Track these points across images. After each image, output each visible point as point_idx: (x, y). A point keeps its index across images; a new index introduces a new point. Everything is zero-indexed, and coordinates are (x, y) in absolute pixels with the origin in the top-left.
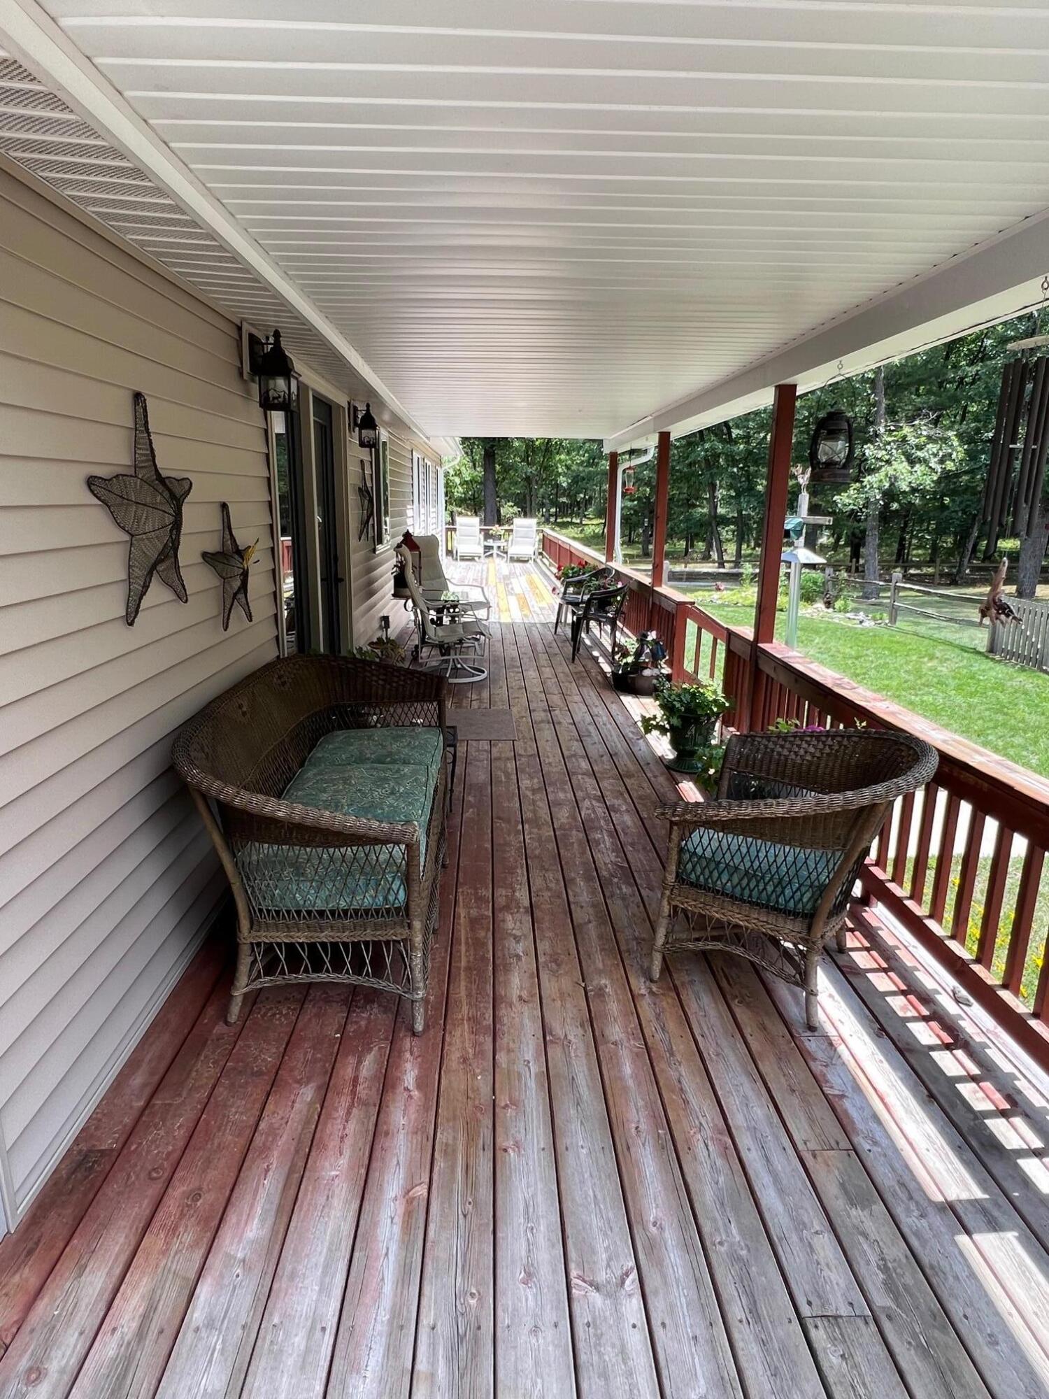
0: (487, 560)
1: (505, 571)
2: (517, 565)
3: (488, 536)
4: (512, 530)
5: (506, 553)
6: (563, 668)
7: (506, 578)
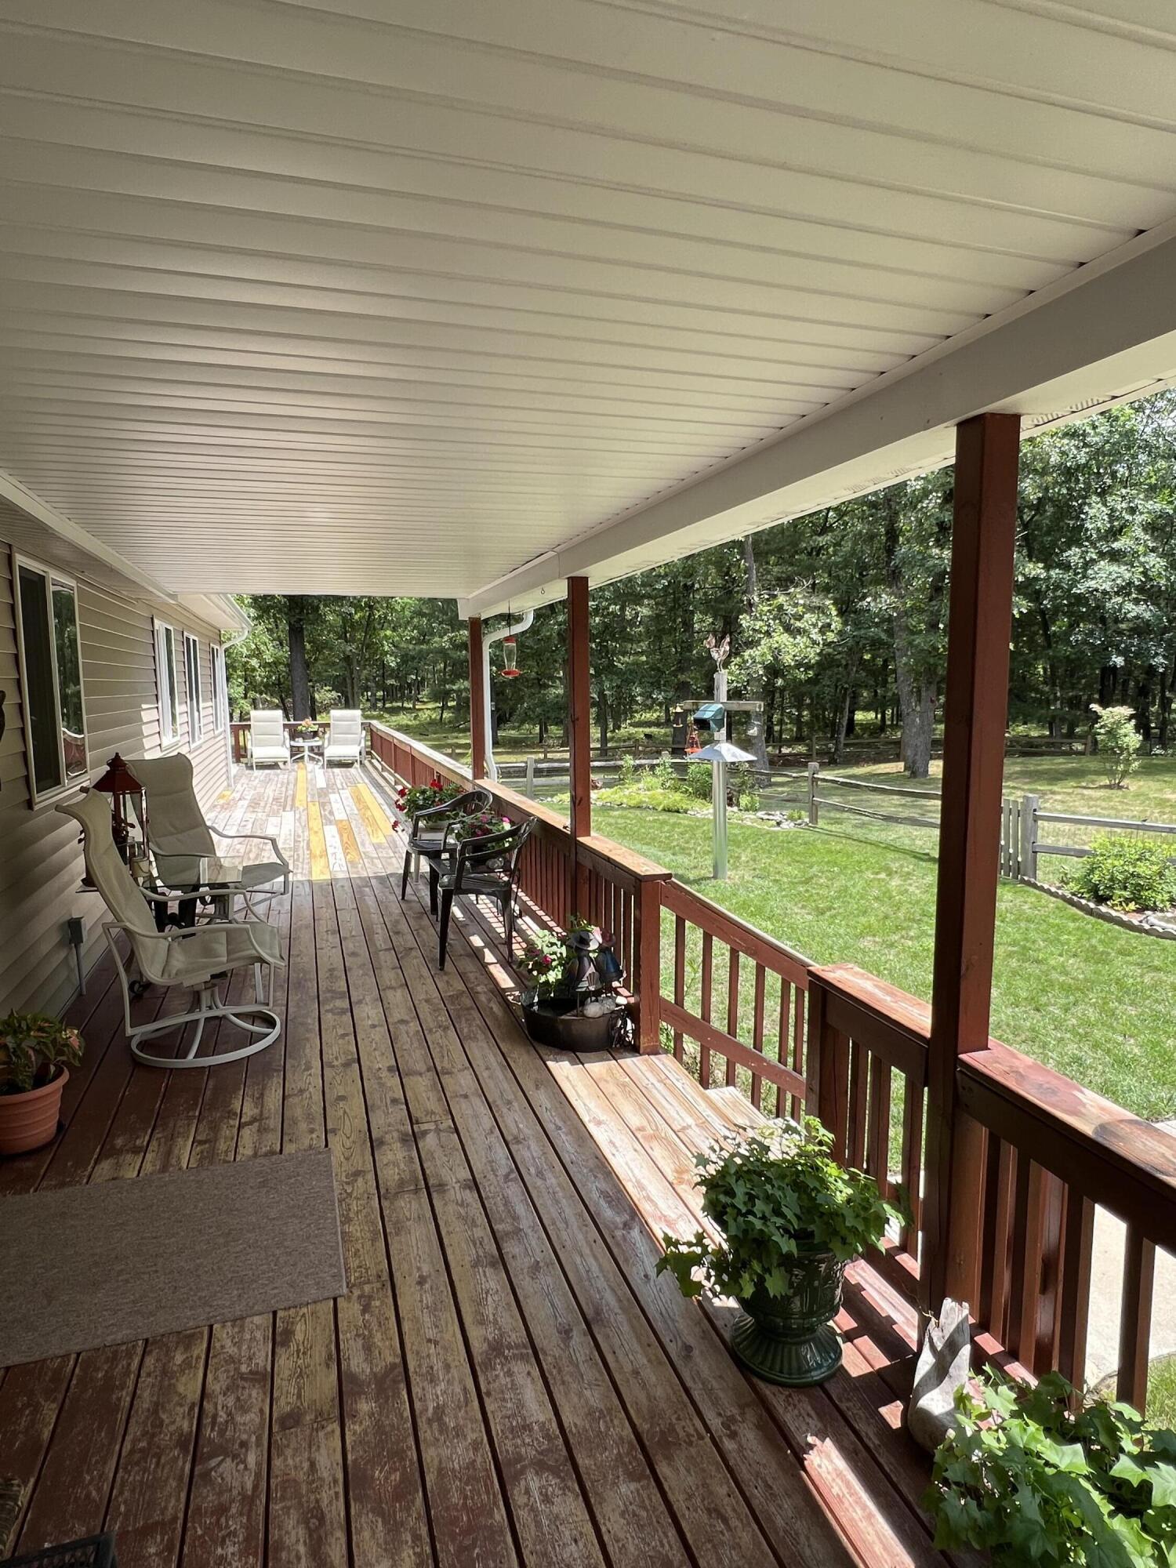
0: (296, 766)
1: (321, 783)
2: (337, 770)
3: (294, 734)
4: (328, 725)
5: (322, 754)
6: (426, 988)
7: (323, 793)
